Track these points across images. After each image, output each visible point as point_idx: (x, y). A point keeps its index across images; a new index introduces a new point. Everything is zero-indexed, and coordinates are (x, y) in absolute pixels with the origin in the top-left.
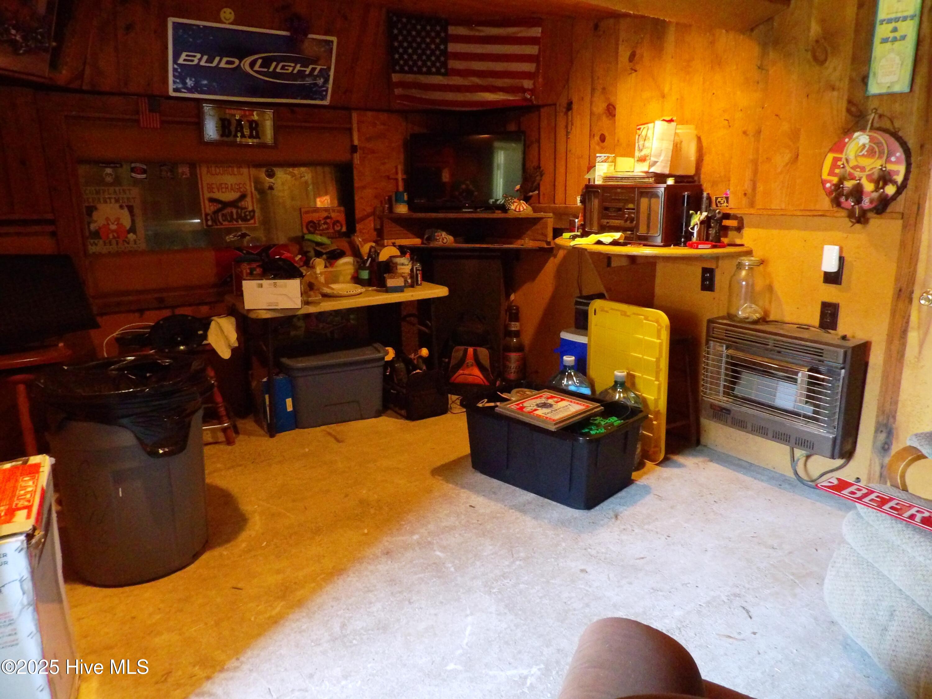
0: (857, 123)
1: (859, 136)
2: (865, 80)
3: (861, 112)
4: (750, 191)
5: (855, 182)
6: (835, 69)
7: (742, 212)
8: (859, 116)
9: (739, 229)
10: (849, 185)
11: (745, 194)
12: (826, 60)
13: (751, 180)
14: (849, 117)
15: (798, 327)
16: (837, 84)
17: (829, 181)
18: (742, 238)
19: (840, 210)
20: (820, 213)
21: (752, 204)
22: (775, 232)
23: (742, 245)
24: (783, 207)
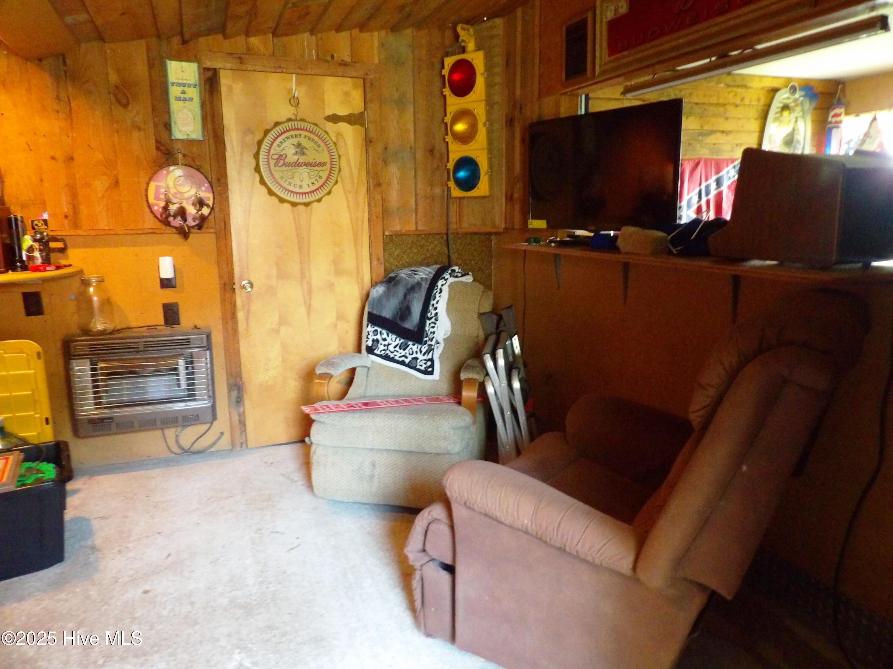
0: (167, 160)
1: (174, 170)
2: (168, 126)
3: (168, 150)
4: (71, 213)
5: (177, 205)
6: (138, 113)
7: (63, 234)
8: (168, 154)
9: (63, 250)
10: (173, 208)
11: (66, 217)
12: (128, 104)
13: (70, 203)
14: (160, 153)
15: (148, 329)
16: (142, 126)
17: (157, 205)
18: (67, 258)
19: (168, 228)
20: (150, 231)
21: (76, 225)
22: (105, 250)
23: (70, 265)
24: (112, 228)
